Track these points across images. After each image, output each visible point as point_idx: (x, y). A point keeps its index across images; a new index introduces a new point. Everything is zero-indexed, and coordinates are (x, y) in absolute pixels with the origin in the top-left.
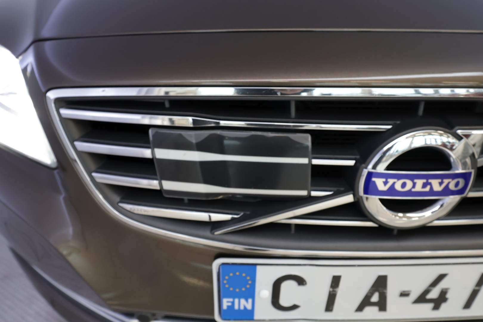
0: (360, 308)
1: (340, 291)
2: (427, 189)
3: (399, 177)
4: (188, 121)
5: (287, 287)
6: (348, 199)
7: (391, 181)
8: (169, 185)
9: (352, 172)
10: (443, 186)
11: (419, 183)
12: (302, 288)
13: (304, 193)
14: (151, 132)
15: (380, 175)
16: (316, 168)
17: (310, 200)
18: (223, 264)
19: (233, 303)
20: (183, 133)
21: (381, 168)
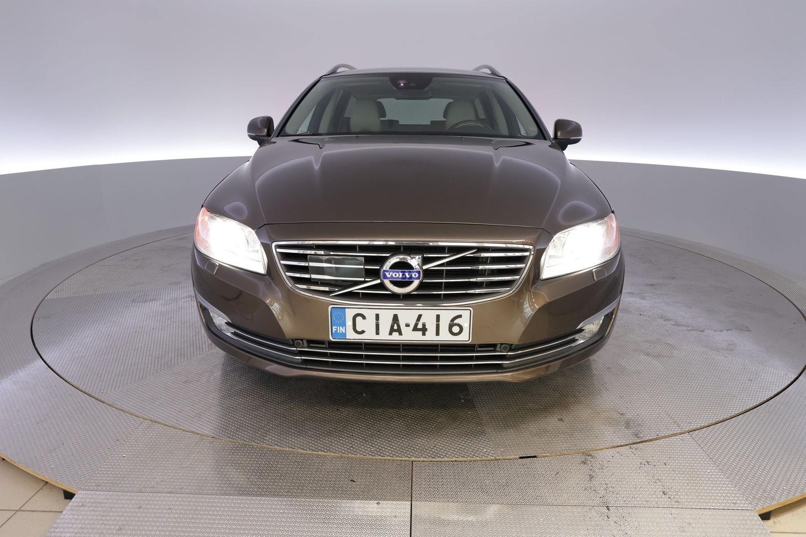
0: (391, 334)
1: (380, 322)
2: (404, 276)
3: (393, 272)
4: (322, 252)
5: (359, 319)
6: (378, 281)
7: (391, 273)
8: (314, 276)
9: (378, 270)
10: (410, 275)
11: (401, 274)
12: (364, 320)
13: (363, 279)
14: (308, 256)
15: (387, 271)
16: (366, 269)
17: (365, 282)
18: (333, 307)
19: (337, 329)
20: (320, 257)
21: (388, 269)
